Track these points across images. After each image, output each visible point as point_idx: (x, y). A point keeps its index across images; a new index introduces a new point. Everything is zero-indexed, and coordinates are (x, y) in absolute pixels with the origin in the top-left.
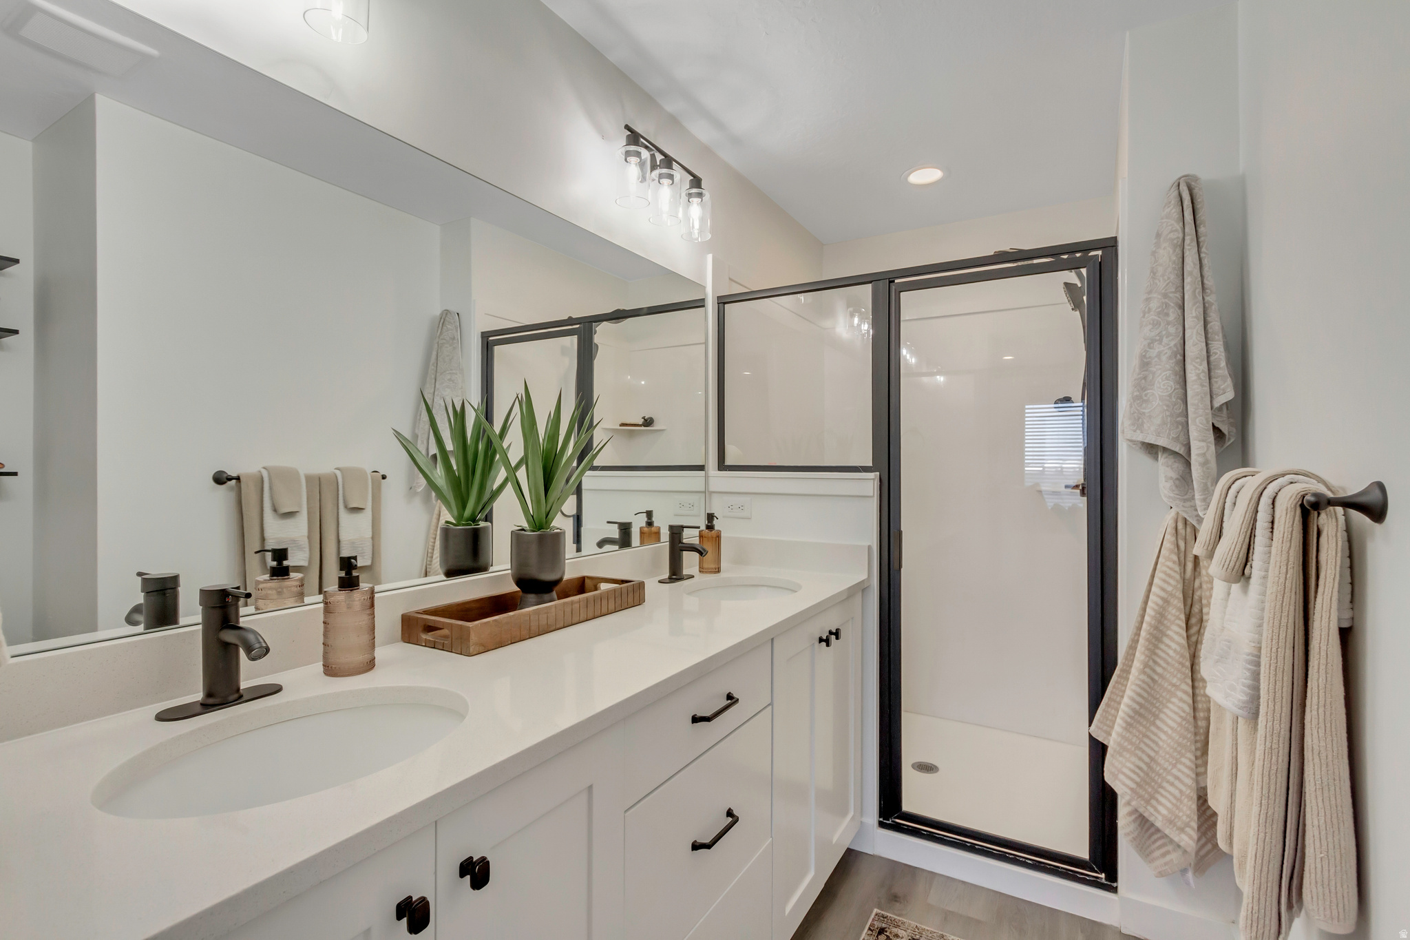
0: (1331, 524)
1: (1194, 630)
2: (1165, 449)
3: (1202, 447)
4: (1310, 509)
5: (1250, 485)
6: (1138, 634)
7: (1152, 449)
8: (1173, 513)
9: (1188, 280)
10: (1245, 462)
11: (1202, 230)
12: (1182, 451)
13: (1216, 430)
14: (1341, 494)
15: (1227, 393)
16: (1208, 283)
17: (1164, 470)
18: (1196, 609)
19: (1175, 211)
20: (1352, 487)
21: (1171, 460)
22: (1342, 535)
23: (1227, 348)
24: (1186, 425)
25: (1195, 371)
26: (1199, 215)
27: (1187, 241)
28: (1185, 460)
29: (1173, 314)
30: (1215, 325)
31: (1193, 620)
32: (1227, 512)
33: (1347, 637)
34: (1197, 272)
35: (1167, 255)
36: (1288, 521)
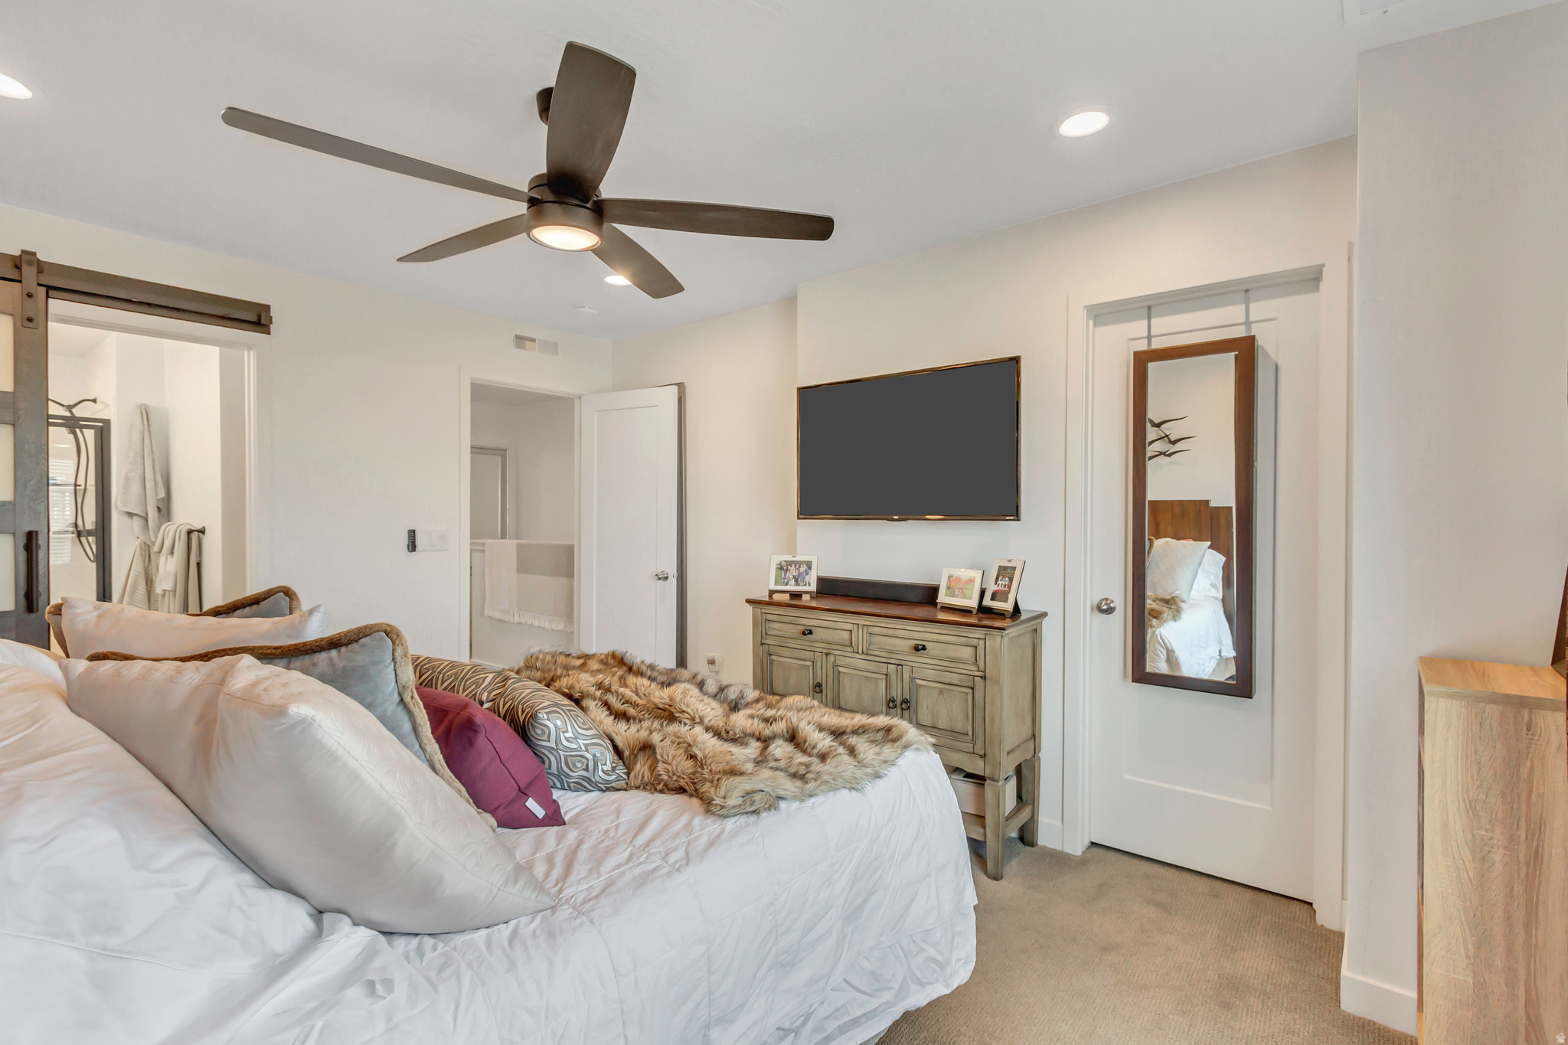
0: (194, 536)
1: (149, 586)
2: (136, 515)
3: (152, 514)
4: (190, 532)
5: (172, 528)
6: (124, 591)
7: (130, 515)
8: (139, 540)
9: (146, 448)
10: (169, 520)
11: (151, 428)
12: (144, 515)
13: (159, 508)
14: (197, 529)
15: (162, 494)
16: (154, 450)
17: (137, 523)
18: (150, 578)
19: (140, 419)
20: (199, 527)
21: (139, 519)
22: (197, 540)
23: (162, 476)
24: (146, 505)
25: (149, 485)
26: (151, 422)
27: (145, 432)
28: (146, 520)
29: (140, 461)
30: (157, 467)
31: (149, 582)
32: (165, 537)
33: (199, 565)
34: (149, 446)
35: (136, 436)
36: (184, 536)
